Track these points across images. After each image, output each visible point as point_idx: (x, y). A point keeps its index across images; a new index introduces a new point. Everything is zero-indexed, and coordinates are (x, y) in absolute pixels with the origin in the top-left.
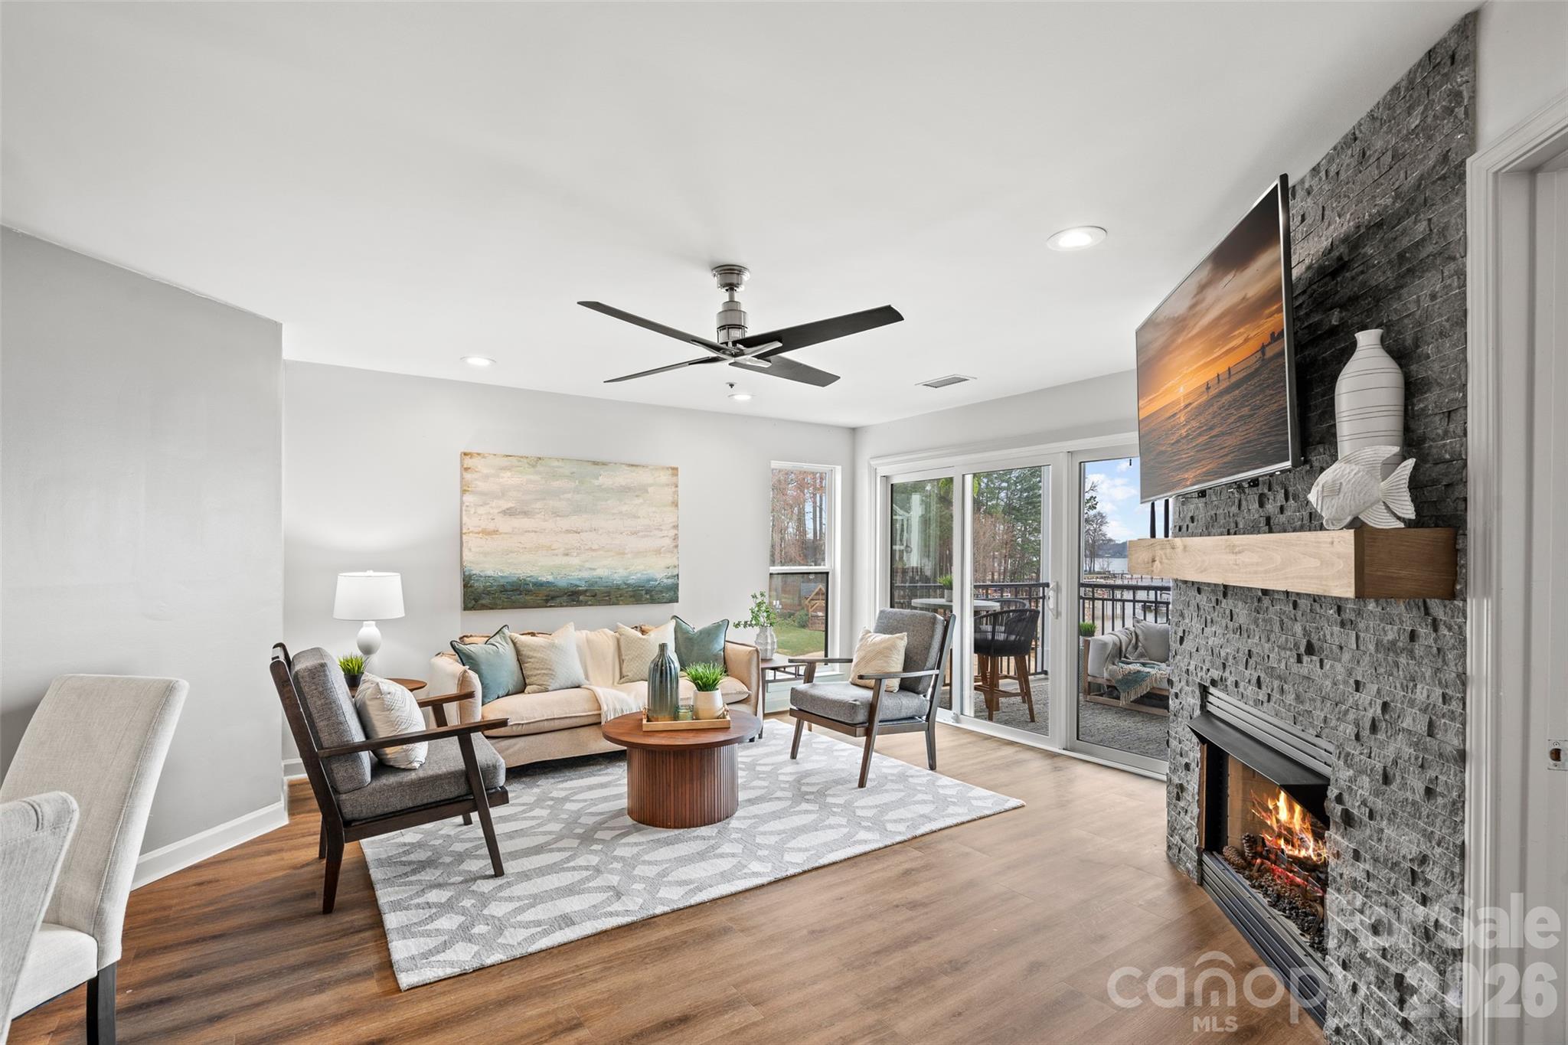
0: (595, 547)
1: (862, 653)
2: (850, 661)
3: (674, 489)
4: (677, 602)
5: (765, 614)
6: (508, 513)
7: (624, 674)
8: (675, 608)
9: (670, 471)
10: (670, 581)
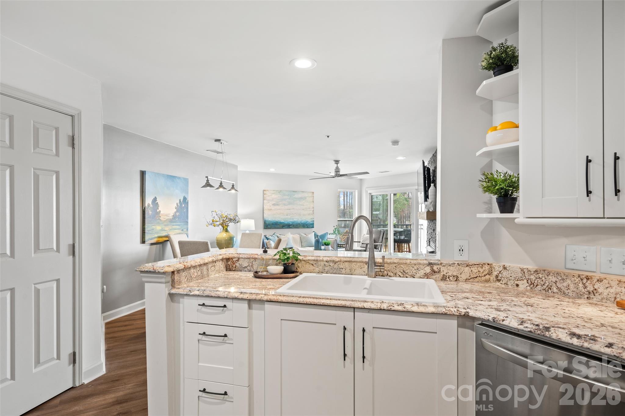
0: (294, 213)
1: (363, 239)
2: (360, 242)
3: (313, 198)
4: (313, 228)
5: (337, 231)
6: (274, 205)
7: (303, 245)
8: (313, 229)
9: (312, 193)
10: (312, 222)
